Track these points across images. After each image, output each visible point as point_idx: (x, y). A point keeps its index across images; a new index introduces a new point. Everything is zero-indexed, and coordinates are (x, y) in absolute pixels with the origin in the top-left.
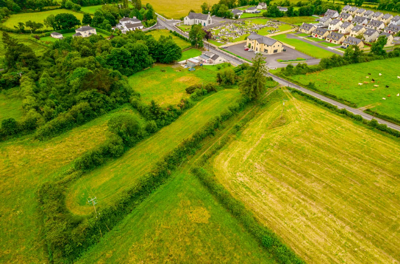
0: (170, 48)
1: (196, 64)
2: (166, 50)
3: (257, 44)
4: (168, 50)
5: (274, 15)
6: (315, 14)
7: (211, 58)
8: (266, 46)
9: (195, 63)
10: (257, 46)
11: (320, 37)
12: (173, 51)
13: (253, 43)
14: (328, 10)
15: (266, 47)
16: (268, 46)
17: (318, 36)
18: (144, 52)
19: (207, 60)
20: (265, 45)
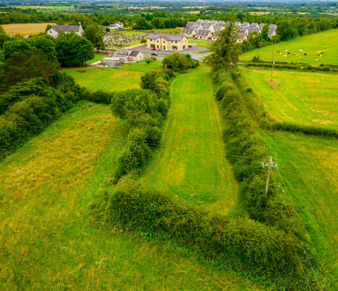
0: (80, 45)
1: (118, 62)
2: (75, 47)
3: (164, 42)
4: (77, 47)
5: (144, 27)
6: (178, 26)
7: (130, 55)
8: (174, 42)
9: (116, 61)
10: (163, 44)
11: (205, 38)
12: (85, 48)
13: (158, 41)
14: (188, 22)
15: (174, 44)
16: (176, 42)
17: (203, 37)
18: (51, 47)
19: (126, 58)
20: (172, 42)
